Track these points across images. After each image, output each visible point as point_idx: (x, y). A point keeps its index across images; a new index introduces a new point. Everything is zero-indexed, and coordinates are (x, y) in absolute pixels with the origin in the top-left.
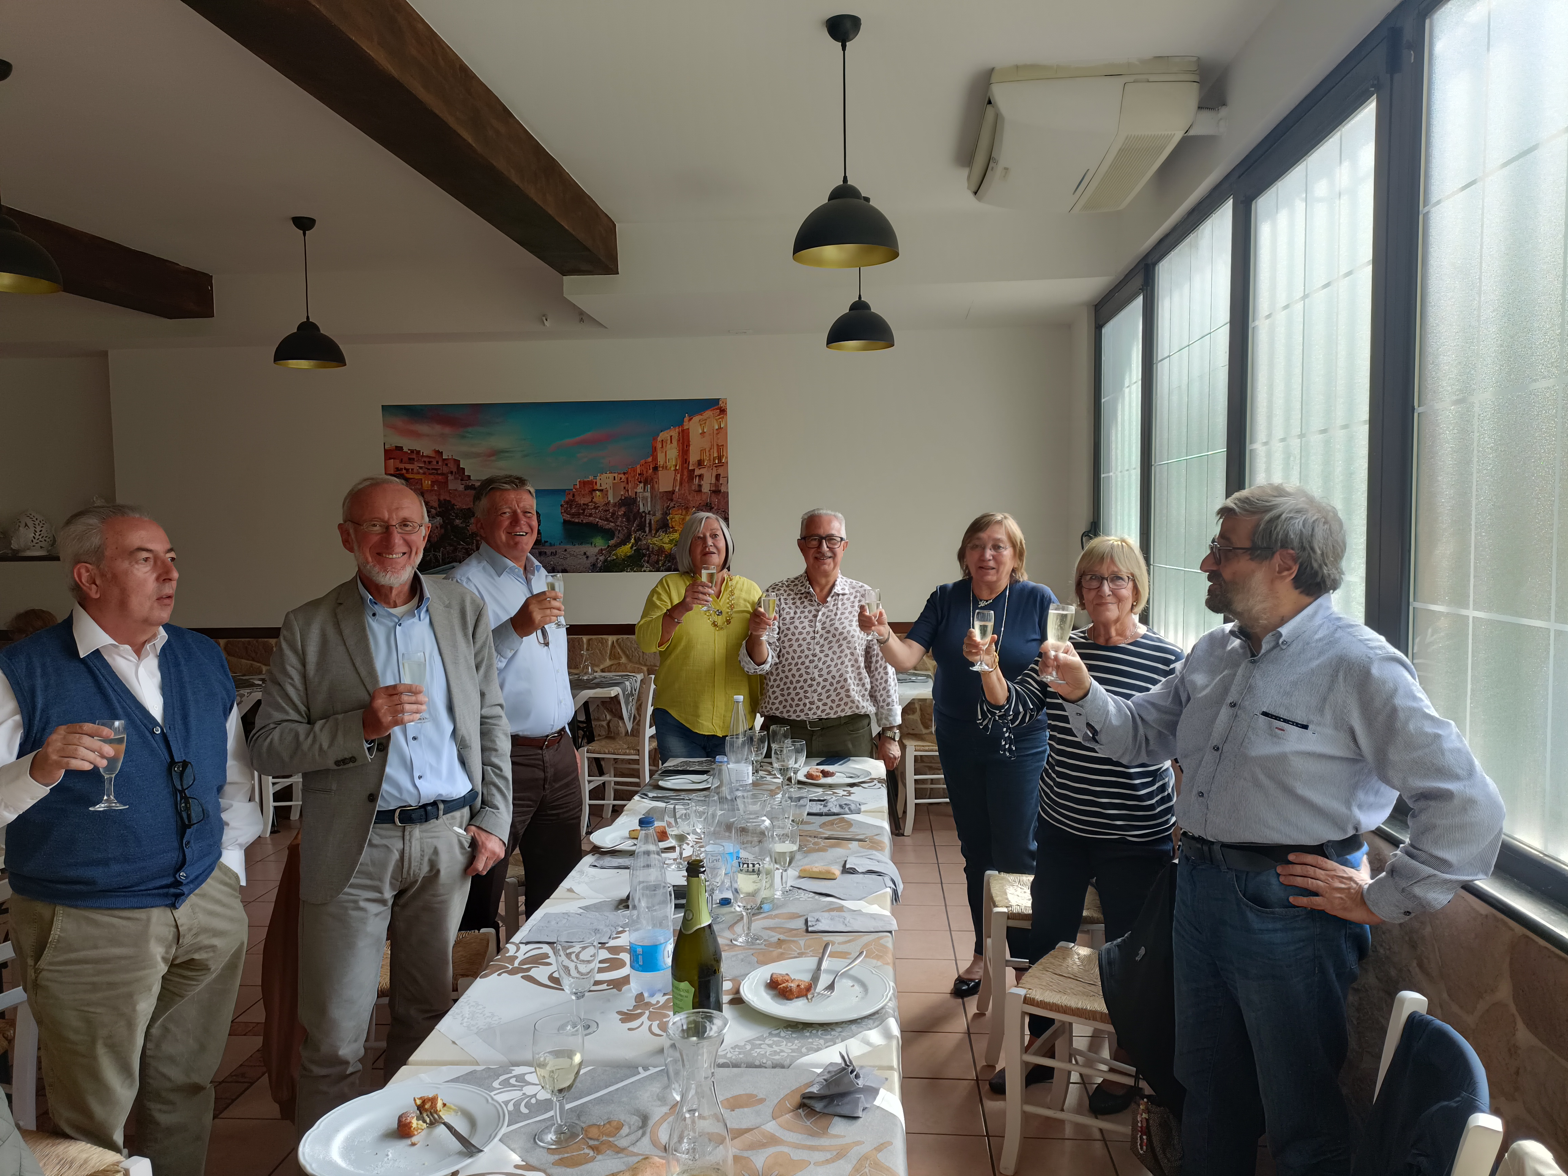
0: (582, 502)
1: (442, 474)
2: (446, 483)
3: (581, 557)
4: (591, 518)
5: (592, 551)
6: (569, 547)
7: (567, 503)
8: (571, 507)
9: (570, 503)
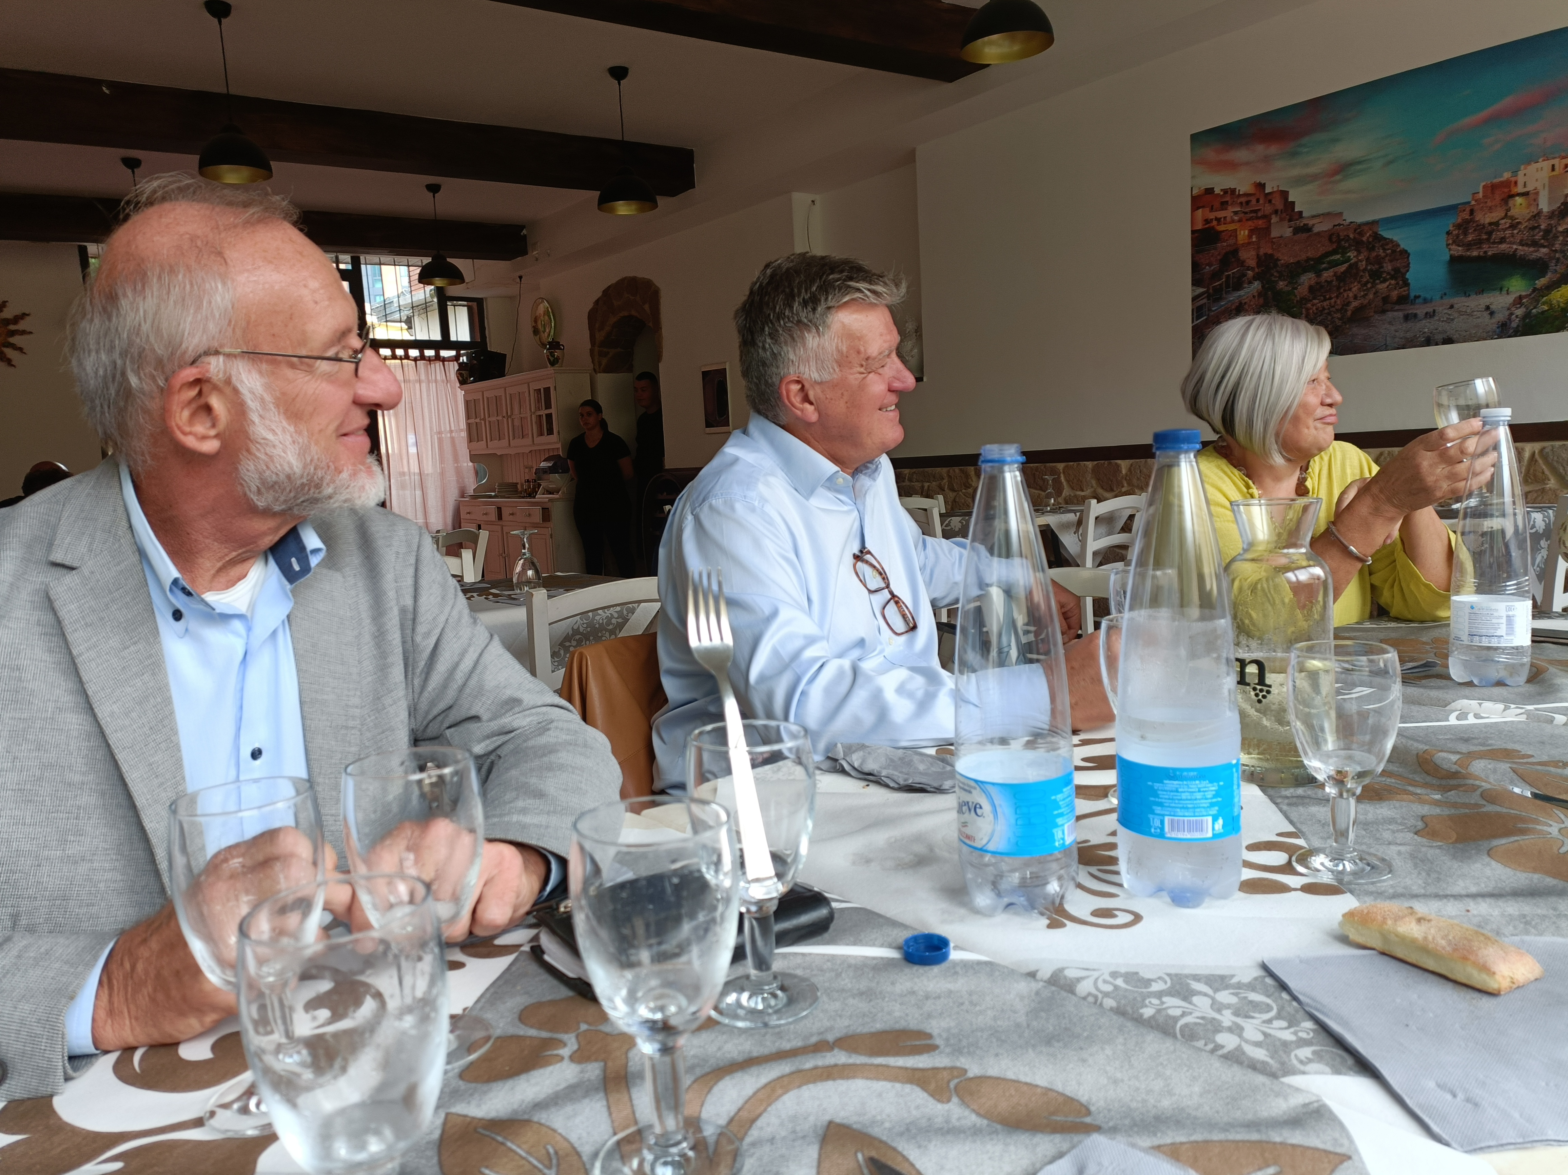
0: (1487, 221)
1: (1264, 217)
2: (1268, 229)
3: (1479, 314)
4: (1503, 246)
5: (1500, 301)
6: (1461, 302)
7: (1458, 226)
8: (1465, 234)
9: (1463, 227)
